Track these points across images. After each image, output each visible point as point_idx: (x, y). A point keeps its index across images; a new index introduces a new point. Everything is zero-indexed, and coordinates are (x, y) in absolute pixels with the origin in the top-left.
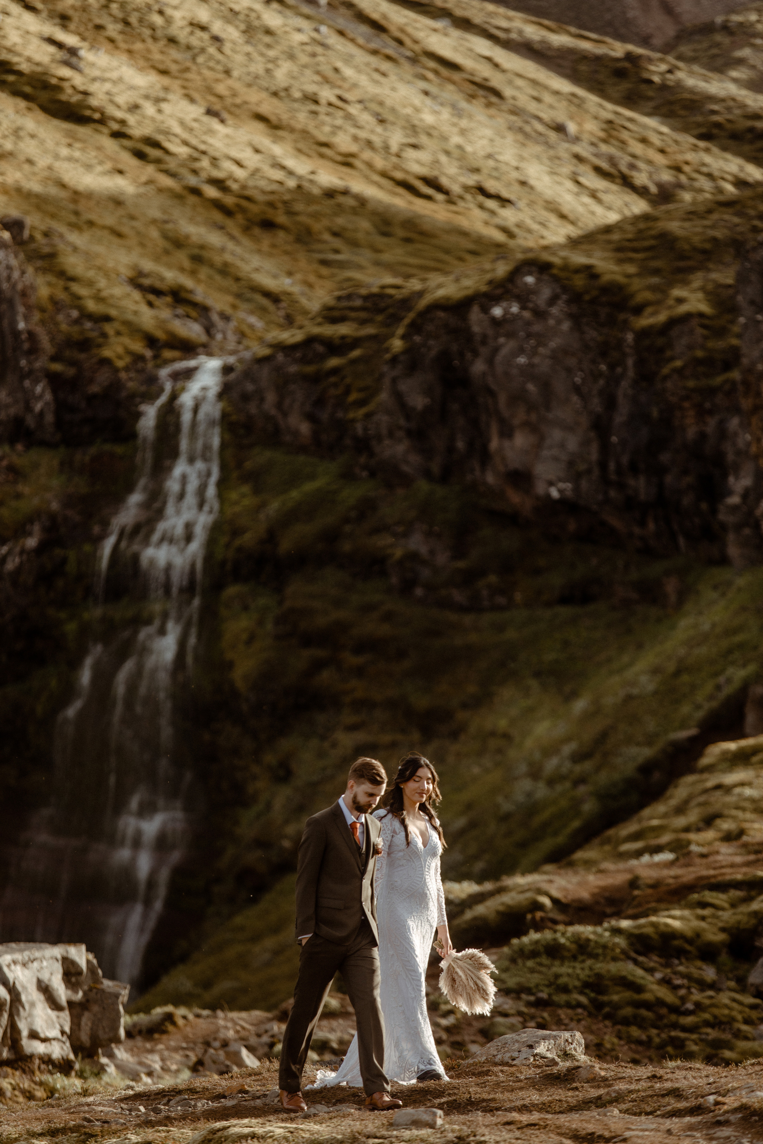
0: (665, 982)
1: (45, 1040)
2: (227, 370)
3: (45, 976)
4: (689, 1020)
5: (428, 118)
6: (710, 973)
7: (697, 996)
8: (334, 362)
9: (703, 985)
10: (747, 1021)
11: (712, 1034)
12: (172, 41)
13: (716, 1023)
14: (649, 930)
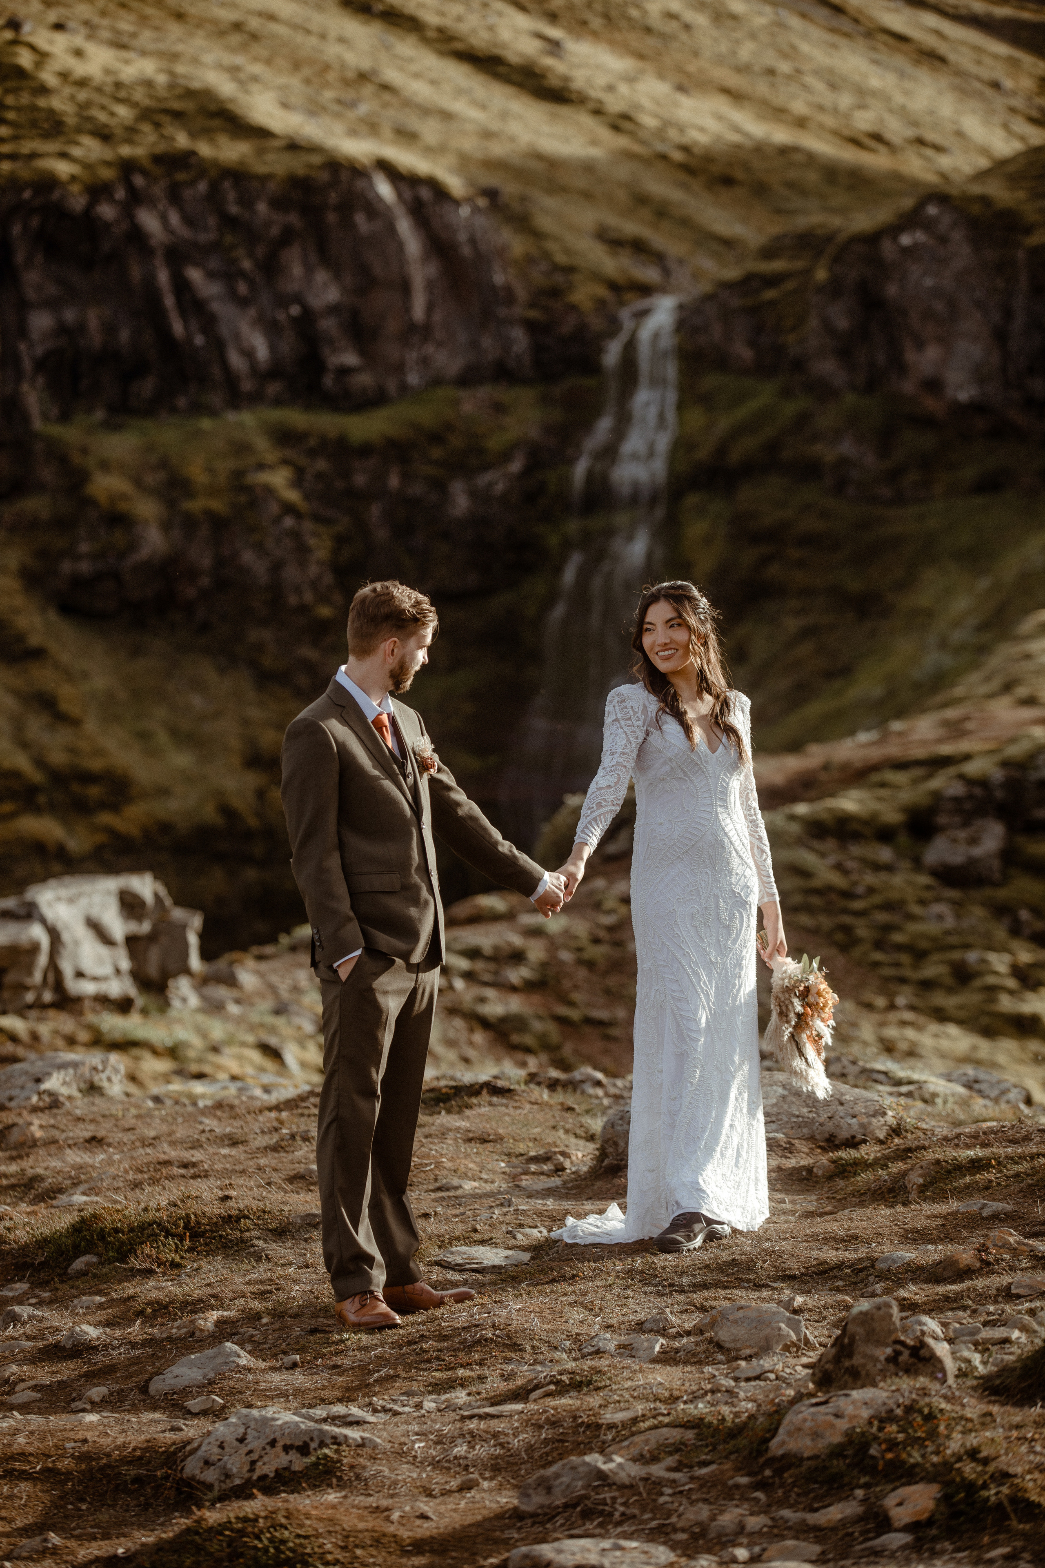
0: (839, 867)
1: (95, 979)
2: (681, 307)
3: (95, 912)
4: (858, 905)
5: (875, 82)
6: (885, 854)
7: (870, 879)
8: (770, 294)
9: (878, 867)
10: (922, 902)
11: (882, 917)
12: (648, 30)
13: (888, 906)
14: (825, 816)
